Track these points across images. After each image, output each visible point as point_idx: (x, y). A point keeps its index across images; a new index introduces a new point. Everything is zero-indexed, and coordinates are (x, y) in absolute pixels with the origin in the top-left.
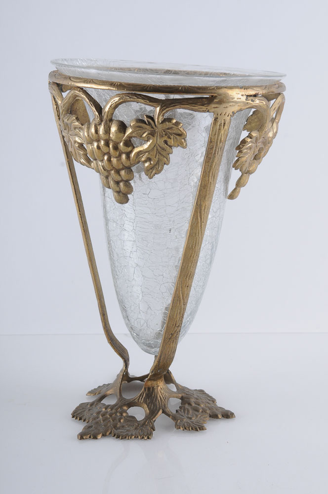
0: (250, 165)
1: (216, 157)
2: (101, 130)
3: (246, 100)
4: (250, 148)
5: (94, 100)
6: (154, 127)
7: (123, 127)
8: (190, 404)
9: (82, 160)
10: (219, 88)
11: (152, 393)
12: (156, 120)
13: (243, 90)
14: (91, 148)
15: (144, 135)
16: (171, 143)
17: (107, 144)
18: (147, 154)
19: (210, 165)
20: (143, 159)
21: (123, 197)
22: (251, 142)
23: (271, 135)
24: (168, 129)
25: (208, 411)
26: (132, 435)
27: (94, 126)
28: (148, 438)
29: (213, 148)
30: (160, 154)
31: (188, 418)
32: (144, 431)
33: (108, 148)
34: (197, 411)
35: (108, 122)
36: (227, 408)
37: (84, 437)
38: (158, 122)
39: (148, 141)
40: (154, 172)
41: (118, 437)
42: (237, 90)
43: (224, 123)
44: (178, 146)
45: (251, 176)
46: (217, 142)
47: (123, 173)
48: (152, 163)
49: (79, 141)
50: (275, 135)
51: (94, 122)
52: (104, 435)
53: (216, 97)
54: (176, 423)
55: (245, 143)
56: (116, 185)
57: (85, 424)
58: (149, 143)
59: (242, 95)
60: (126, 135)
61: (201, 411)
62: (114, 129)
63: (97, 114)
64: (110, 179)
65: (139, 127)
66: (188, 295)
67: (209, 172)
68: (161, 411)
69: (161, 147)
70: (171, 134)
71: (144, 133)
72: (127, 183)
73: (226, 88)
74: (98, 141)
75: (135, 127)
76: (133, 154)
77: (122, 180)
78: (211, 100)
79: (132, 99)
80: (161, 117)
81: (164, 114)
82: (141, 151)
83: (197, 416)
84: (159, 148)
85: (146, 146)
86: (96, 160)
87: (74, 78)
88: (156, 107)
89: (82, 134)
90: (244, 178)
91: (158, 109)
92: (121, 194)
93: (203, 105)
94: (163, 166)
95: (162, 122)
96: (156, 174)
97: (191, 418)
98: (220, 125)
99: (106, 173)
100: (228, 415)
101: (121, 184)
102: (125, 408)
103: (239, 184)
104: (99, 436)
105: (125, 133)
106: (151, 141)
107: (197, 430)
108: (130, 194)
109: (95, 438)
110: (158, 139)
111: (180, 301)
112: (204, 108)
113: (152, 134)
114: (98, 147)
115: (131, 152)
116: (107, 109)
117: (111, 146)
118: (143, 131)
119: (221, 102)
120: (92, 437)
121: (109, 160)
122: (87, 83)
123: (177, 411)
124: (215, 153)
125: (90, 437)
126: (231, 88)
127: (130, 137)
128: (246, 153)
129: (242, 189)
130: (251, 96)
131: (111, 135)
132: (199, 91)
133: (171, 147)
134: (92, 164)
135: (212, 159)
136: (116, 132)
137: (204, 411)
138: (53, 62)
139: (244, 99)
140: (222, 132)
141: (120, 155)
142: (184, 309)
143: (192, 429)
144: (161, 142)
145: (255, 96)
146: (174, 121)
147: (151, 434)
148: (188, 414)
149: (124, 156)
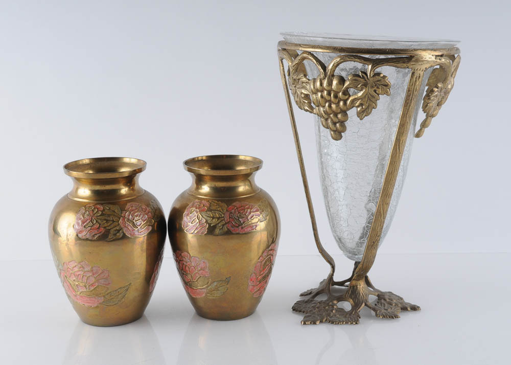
0: (435, 110)
1: (412, 103)
2: (325, 83)
3: (436, 59)
4: (436, 96)
5: (320, 61)
6: (367, 80)
7: (342, 80)
8: (385, 300)
9: (306, 108)
10: (415, 50)
11: (356, 290)
12: (369, 75)
13: (433, 51)
14: (315, 97)
15: (359, 86)
16: (379, 91)
17: (329, 94)
18: (360, 100)
19: (407, 108)
20: (357, 105)
21: (338, 135)
22: (437, 91)
23: (450, 87)
24: (378, 81)
25: (400, 305)
26: (343, 322)
27: (319, 80)
28: (356, 323)
29: (410, 95)
30: (370, 100)
31: (385, 309)
32: (352, 318)
33: (330, 97)
34: (391, 305)
35: (331, 77)
36: (413, 303)
37: (307, 323)
38: (370, 76)
39: (361, 90)
40: (364, 114)
41: (333, 323)
42: (429, 51)
43: (419, 77)
44: (385, 94)
45: (433, 119)
46: (413, 91)
47: (339, 116)
48: (364, 107)
49: (306, 93)
50: (452, 86)
51: (319, 77)
52: (321, 322)
53: (414, 56)
54: (376, 313)
55: (433, 92)
56: (334, 126)
57: (305, 315)
58: (362, 92)
59: (433, 55)
60: (345, 86)
61: (394, 305)
62: (335, 82)
63: (322, 71)
64: (329, 121)
65: (355, 80)
66: (387, 211)
67: (407, 114)
68: (364, 304)
69: (371, 95)
70: (379, 85)
71: (359, 85)
72: (342, 123)
73: (421, 50)
74: (322, 91)
75: (352, 80)
76: (348, 102)
77: (339, 122)
78: (410, 58)
79: (350, 59)
80: (372, 73)
81: (374, 70)
82: (355, 98)
83: (391, 308)
84: (370, 96)
85: (360, 94)
86: (318, 106)
87: (303, 45)
88: (368, 65)
89: (308, 87)
90: (428, 120)
91: (370, 66)
92: (337, 133)
93: (404, 63)
94: (372, 110)
95: (373, 76)
96: (366, 116)
97: (387, 310)
98: (416, 78)
99: (326, 116)
100: (415, 308)
101: (338, 125)
102: (335, 302)
103: (424, 125)
104: (318, 322)
105: (344, 85)
106: (364, 91)
107: (393, 318)
108: (343, 132)
109: (315, 323)
110: (370, 89)
111: (381, 215)
112: (405, 65)
113: (365, 85)
114: (322, 97)
115: (348, 99)
116: (330, 67)
117: (332, 95)
118: (358, 83)
119: (417, 61)
120: (312, 323)
121: (330, 106)
122: (315, 48)
123: (376, 305)
124: (412, 99)
125: (311, 323)
126: (425, 50)
127: (347, 88)
128: (433, 100)
129: (426, 129)
130: (438, 56)
131: (333, 87)
132: (402, 52)
133: (378, 94)
134: (315, 110)
135: (409, 104)
136: (337, 84)
137: (396, 305)
138: (282, 34)
139: (433, 58)
140: (418, 83)
141: (339, 102)
142: (384, 222)
143: (389, 317)
144: (371, 91)
145: (442, 56)
146: (382, 75)
147: (358, 320)
148: (384, 307)
149: (341, 103)
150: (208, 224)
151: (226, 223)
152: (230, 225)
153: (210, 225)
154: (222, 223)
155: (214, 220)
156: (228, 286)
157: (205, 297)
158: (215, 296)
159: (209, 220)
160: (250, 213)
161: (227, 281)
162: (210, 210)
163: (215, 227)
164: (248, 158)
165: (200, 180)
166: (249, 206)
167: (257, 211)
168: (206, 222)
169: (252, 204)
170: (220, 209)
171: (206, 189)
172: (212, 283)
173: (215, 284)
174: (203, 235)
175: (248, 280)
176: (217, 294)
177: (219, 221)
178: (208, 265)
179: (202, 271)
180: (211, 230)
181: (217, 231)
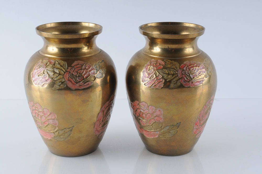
150: (164, 79)
151: (179, 79)
152: (183, 80)
153: (165, 80)
154: (176, 79)
155: (169, 76)
156: (178, 130)
157: (158, 137)
158: (167, 137)
159: (165, 76)
160: (198, 70)
161: (178, 125)
162: (165, 68)
163: (170, 82)
164: (192, 25)
165: (152, 42)
166: (197, 65)
167: (203, 68)
168: (163, 77)
169: (199, 63)
170: (174, 66)
171: (157, 49)
172: (165, 127)
173: (168, 128)
174: (160, 88)
175: (194, 124)
176: (168, 136)
177: (174, 77)
178: (162, 113)
179: (157, 118)
180: (167, 85)
181: (172, 85)
